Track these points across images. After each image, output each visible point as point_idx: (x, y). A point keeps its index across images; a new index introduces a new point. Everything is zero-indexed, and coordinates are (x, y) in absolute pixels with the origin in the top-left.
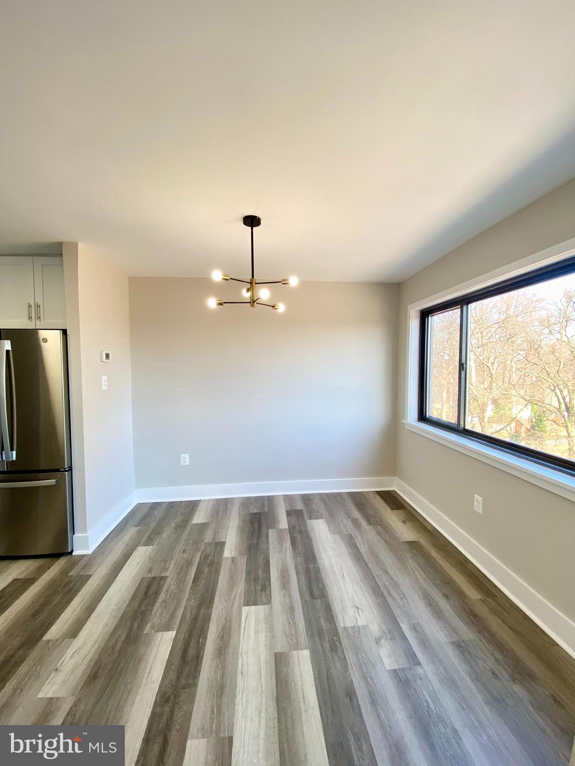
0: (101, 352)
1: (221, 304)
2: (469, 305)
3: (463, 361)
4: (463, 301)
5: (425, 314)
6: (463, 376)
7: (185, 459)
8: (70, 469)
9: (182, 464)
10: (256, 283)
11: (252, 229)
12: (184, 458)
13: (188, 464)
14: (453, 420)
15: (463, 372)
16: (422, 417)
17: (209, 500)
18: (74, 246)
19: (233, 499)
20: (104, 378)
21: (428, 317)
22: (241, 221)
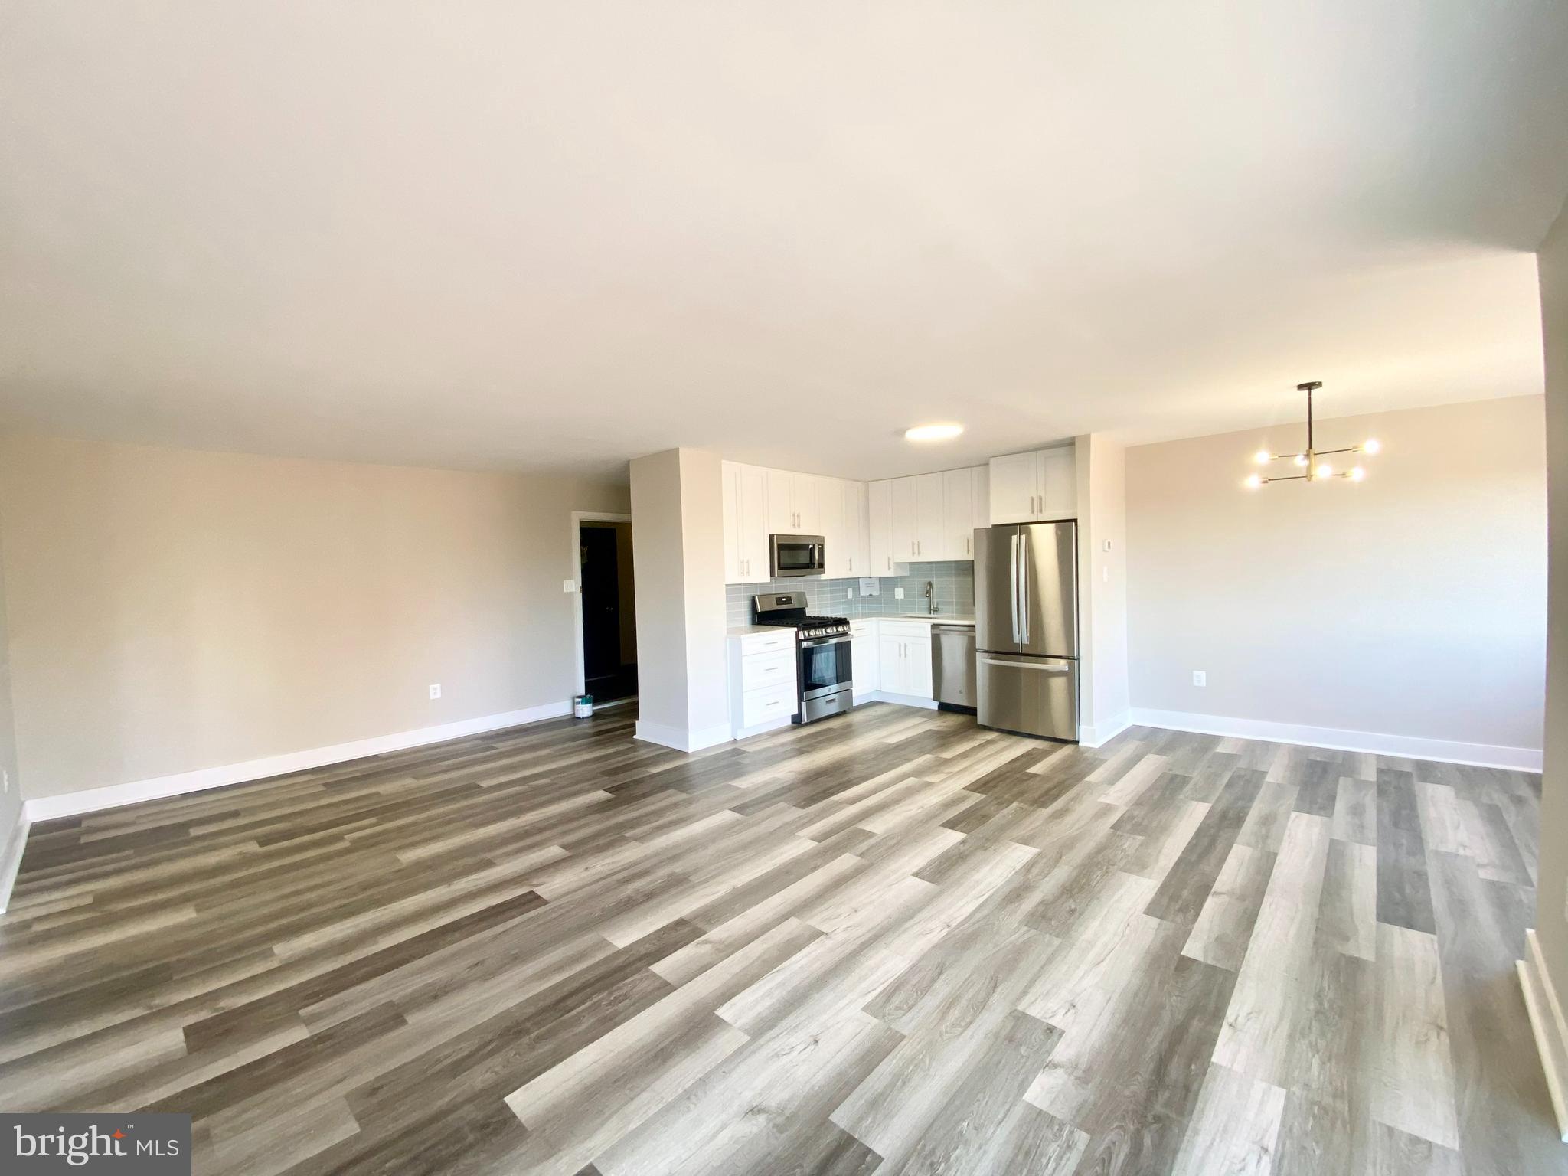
0: (1104, 541)
1: (1265, 482)
7: (1200, 678)
8: (1078, 659)
9: (1196, 684)
10: (1315, 454)
11: (1310, 394)
13: (1205, 685)
17: (1239, 739)
18: (1087, 439)
19: (1277, 745)
20: (1105, 569)
22: (1296, 389)
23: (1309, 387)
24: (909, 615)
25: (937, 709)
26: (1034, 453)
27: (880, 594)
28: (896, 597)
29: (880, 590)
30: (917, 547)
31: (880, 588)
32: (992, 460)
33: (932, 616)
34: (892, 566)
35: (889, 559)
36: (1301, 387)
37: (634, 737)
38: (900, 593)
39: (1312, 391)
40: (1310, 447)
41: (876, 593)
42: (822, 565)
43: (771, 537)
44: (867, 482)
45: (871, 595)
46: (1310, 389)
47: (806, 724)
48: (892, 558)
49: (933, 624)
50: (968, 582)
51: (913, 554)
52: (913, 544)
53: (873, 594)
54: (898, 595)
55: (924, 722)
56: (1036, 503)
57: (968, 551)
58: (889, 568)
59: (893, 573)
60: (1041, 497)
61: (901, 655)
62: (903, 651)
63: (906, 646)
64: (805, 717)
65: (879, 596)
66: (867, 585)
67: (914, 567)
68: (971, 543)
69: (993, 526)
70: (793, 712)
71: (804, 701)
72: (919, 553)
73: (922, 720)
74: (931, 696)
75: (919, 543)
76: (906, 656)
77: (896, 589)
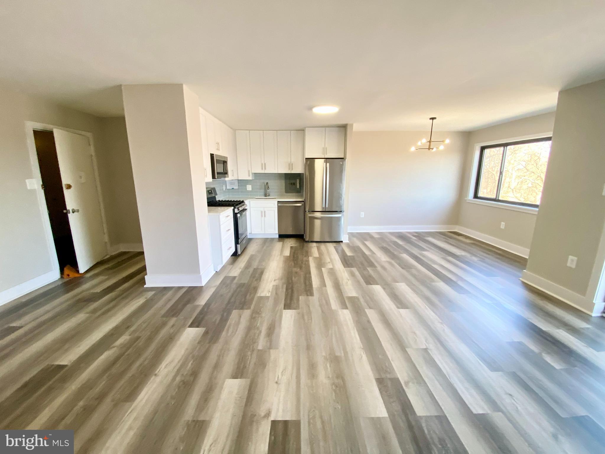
1: (417, 150)
2: (508, 147)
3: (502, 171)
4: (505, 145)
5: (483, 149)
6: (501, 177)
8: (343, 212)
10: (432, 141)
12: (362, 214)
14: (494, 196)
15: (501, 176)
16: (476, 196)
18: (352, 126)
21: (485, 150)
22: (429, 119)
23: (433, 119)
24: (257, 198)
25: (278, 237)
26: (324, 129)
27: (239, 188)
28: (247, 190)
30: (264, 166)
31: (239, 185)
32: (307, 129)
33: (267, 198)
35: (249, 171)
36: (431, 119)
37: (145, 286)
38: (249, 188)
39: (434, 120)
40: (431, 139)
41: (236, 187)
42: (227, 173)
44: (235, 130)
45: (233, 188)
46: (433, 120)
47: (239, 255)
48: (250, 170)
49: (278, 201)
50: (283, 182)
51: (262, 169)
52: (262, 164)
53: (235, 188)
54: (248, 188)
55: (283, 244)
56: (325, 150)
57: (289, 169)
58: (249, 176)
59: (250, 178)
60: (327, 148)
61: (262, 216)
62: (263, 214)
63: (265, 212)
64: (239, 252)
65: (238, 189)
66: (231, 184)
67: (257, 175)
68: (291, 166)
69: (306, 159)
70: (234, 250)
71: (239, 244)
72: (265, 169)
73: (281, 243)
74: (277, 232)
75: (266, 164)
76: (265, 216)
77: (247, 186)
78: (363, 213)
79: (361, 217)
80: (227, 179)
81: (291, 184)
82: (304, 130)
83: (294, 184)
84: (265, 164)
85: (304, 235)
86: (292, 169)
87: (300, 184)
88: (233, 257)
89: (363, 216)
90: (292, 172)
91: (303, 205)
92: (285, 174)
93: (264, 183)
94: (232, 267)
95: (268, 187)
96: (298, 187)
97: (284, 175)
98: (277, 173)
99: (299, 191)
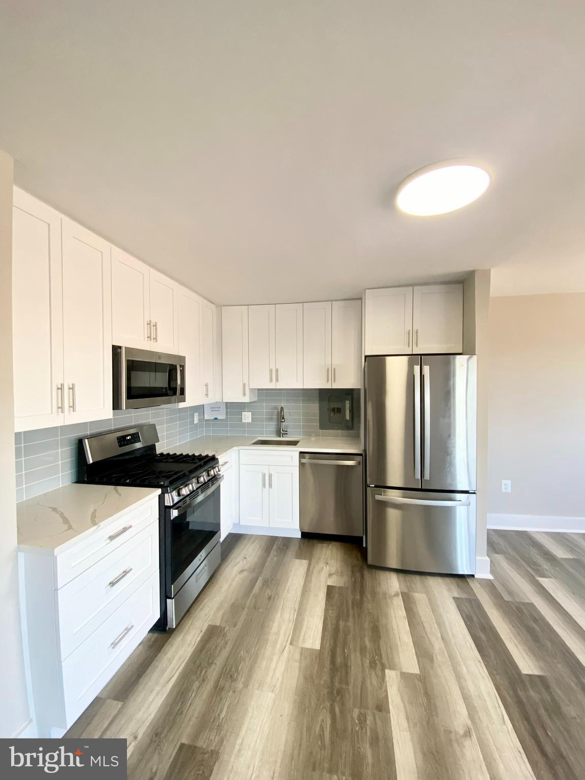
7: (507, 485)
8: (476, 493)
18: (486, 273)
25: (300, 537)
26: (409, 289)
27: (227, 418)
28: (244, 421)
29: (227, 414)
30: (275, 374)
31: (227, 412)
33: (281, 439)
34: (247, 392)
35: (244, 385)
38: (247, 417)
41: (221, 416)
42: (183, 392)
43: (116, 350)
44: (219, 306)
45: (216, 419)
47: (172, 631)
48: (247, 384)
49: (301, 453)
50: (315, 407)
51: (271, 380)
52: (271, 371)
53: (219, 418)
54: (245, 419)
55: (309, 565)
56: (413, 336)
57: (328, 381)
58: (244, 394)
59: (247, 399)
60: (417, 330)
61: (264, 485)
62: (267, 481)
63: (270, 476)
64: (172, 621)
65: (226, 420)
66: (212, 411)
67: (263, 393)
68: (331, 373)
69: (366, 357)
70: (157, 616)
71: (172, 598)
72: (277, 380)
73: (305, 563)
74: (298, 527)
75: (279, 370)
76: (270, 486)
77: (243, 413)
78: (509, 482)
79: (504, 490)
80: (182, 405)
81: (333, 410)
82: (361, 299)
83: (339, 411)
84: (277, 371)
85: (362, 538)
86: (335, 381)
87: (352, 411)
88: (156, 635)
89: (509, 490)
90: (336, 386)
91: (359, 463)
92: (320, 390)
93: (276, 408)
94: (123, 707)
95: (283, 418)
96: (348, 417)
97: (318, 392)
98: (302, 388)
99: (350, 426)
